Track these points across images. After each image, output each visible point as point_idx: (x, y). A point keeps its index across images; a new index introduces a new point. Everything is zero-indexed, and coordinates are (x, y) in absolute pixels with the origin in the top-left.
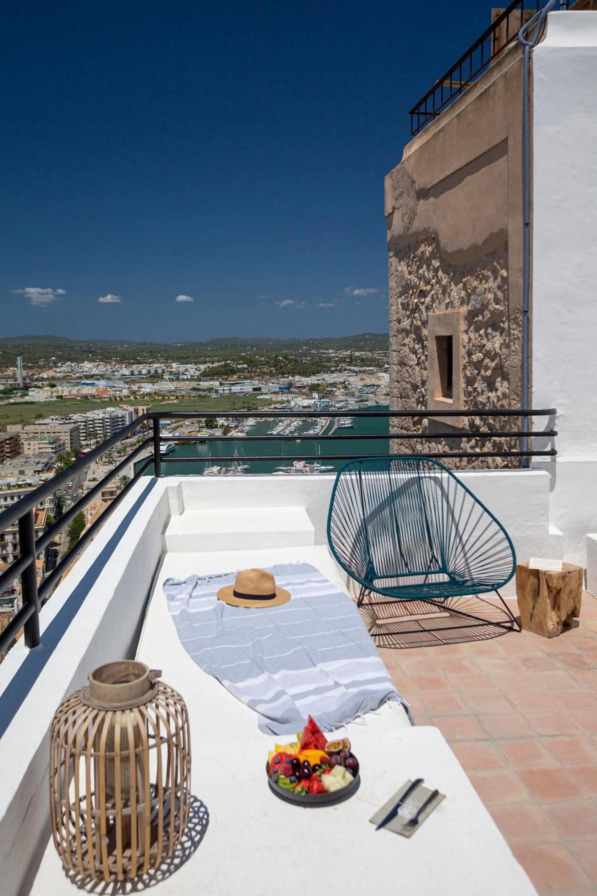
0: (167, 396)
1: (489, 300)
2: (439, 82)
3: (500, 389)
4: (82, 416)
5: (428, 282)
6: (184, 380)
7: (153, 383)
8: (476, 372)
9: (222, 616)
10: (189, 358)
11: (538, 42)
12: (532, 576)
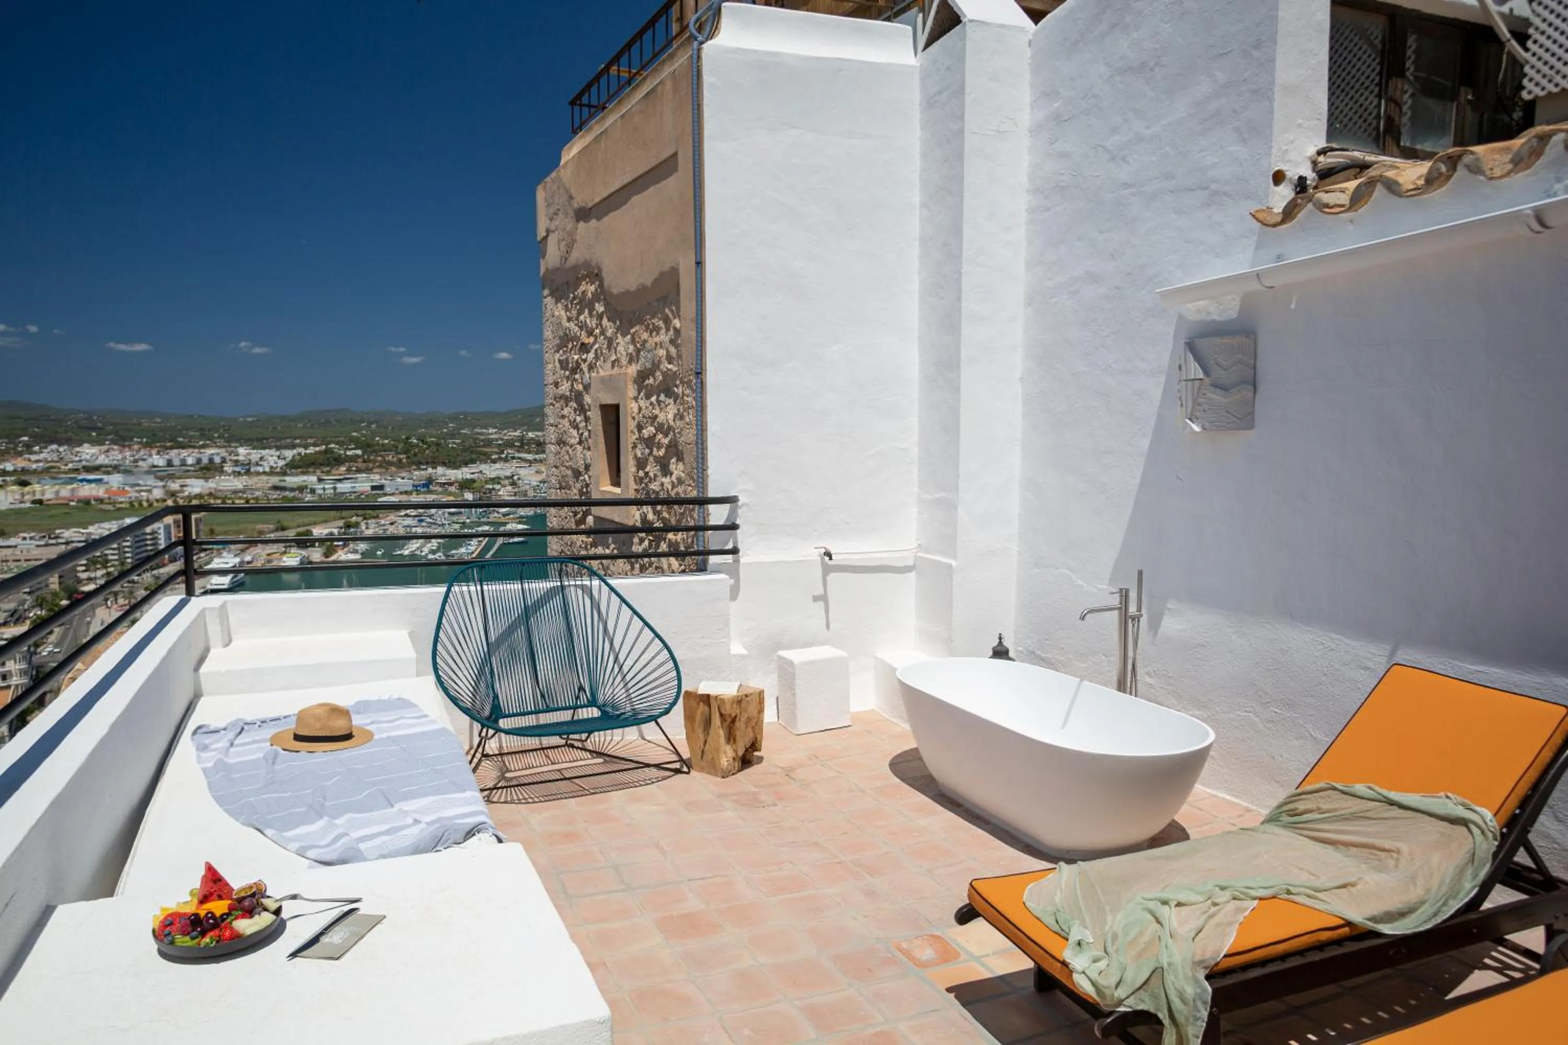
0: (230, 499)
1: (660, 358)
2: (604, 68)
3: (675, 472)
4: (79, 532)
5: (590, 333)
6: (258, 474)
7: (206, 479)
8: (647, 451)
9: (274, 763)
10: (267, 439)
11: (710, 36)
12: (701, 703)
